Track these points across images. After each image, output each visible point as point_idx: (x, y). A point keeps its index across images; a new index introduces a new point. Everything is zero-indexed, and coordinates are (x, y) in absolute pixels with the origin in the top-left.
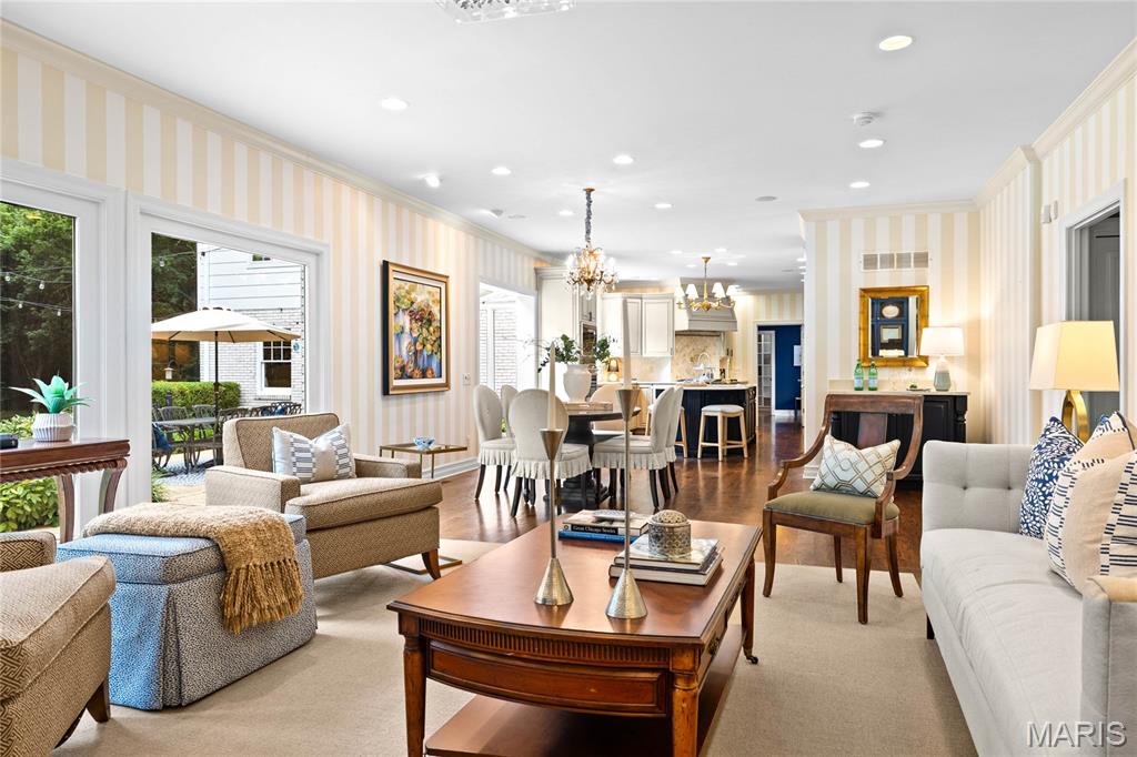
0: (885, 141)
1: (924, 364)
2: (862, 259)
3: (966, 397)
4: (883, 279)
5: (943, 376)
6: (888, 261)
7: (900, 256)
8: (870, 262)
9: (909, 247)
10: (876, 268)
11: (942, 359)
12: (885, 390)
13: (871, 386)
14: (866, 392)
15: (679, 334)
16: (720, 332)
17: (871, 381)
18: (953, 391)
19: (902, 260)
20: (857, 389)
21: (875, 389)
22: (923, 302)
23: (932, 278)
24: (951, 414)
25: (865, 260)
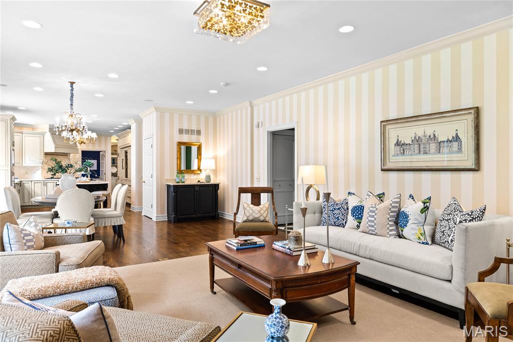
0: (218, 91)
1: (199, 172)
2: (178, 130)
3: (218, 185)
4: (185, 138)
5: (208, 177)
6: (188, 132)
7: (191, 130)
8: (181, 131)
9: (194, 128)
10: (183, 134)
11: (208, 171)
12: (187, 183)
13: (183, 181)
14: (180, 184)
15: (46, 154)
16: (67, 153)
17: (183, 179)
18: (212, 182)
19: (192, 132)
20: (177, 182)
21: (184, 182)
22: (199, 148)
23: (202, 139)
24: (214, 191)
25: (179, 131)
